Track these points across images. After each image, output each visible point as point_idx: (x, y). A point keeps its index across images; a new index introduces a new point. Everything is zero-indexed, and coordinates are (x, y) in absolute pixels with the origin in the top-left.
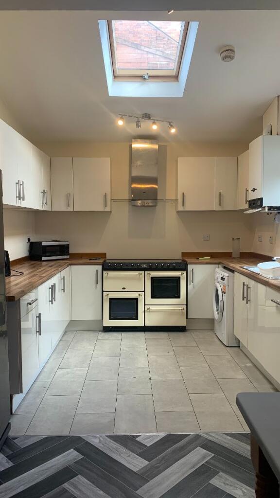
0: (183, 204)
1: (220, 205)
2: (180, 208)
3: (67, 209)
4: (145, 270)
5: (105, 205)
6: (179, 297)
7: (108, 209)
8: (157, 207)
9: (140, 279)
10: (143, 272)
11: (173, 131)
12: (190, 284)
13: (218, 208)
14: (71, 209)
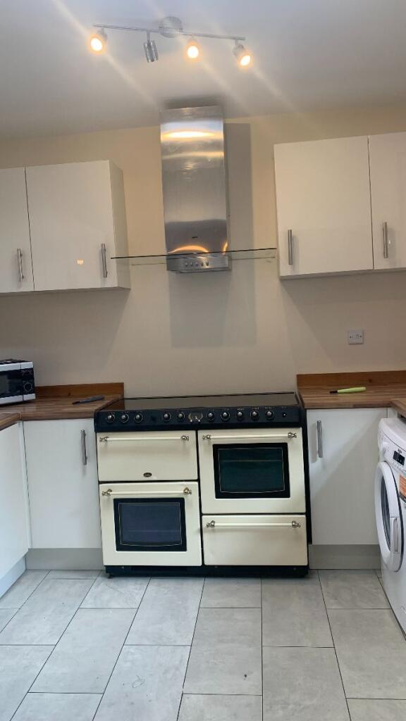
0: (291, 261)
1: (386, 255)
2: (286, 271)
3: (20, 287)
4: (196, 427)
5: (105, 274)
6: (286, 494)
7: (112, 282)
8: (234, 270)
9: (185, 451)
10: (193, 433)
11: (246, 61)
12: (314, 460)
13: (382, 264)
14: (27, 287)
